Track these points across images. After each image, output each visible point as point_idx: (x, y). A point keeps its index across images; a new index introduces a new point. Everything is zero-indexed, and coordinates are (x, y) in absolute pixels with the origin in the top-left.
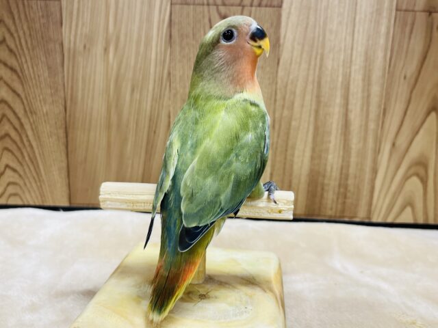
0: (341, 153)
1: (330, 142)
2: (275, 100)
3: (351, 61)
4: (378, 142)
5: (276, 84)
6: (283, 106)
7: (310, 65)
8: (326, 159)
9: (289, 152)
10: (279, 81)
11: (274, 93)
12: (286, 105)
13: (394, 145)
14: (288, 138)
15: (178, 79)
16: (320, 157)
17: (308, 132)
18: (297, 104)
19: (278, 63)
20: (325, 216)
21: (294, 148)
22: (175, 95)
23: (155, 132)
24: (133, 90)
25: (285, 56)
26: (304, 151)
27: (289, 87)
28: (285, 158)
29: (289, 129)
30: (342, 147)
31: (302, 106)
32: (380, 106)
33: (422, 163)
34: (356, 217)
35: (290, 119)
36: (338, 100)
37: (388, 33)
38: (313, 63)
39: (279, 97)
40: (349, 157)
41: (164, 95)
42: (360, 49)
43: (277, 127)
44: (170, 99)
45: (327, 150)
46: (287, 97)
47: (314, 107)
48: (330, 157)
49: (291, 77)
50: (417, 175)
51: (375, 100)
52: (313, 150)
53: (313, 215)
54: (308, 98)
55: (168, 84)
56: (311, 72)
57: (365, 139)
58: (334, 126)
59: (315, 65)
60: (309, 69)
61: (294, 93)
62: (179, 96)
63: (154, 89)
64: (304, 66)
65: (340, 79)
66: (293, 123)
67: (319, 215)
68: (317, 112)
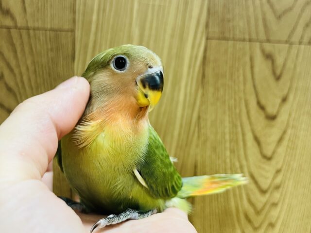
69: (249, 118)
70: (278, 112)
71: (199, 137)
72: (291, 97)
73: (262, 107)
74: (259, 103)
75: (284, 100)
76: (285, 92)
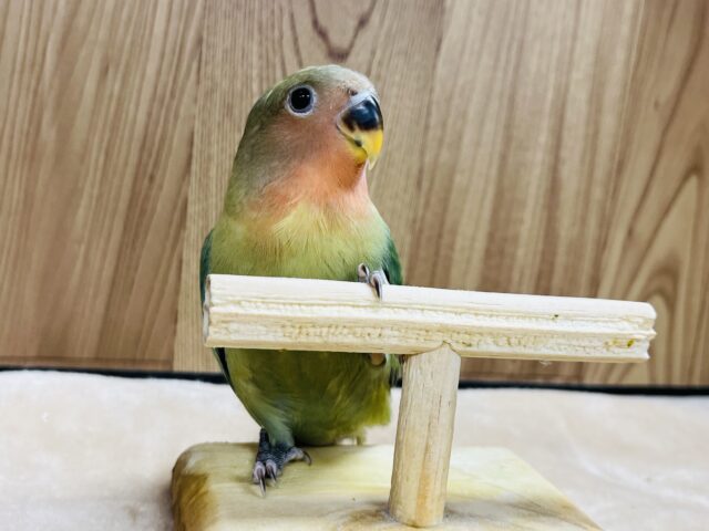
0: (540, 246)
1: (521, 221)
2: (427, 127)
3: (571, 63)
4: (606, 224)
5: (432, 91)
6: (441, 142)
7: (497, 59)
8: (513, 257)
9: (446, 240)
10: (438, 89)
11: (425, 110)
12: (447, 140)
13: (630, 233)
14: (445, 209)
15: (219, 56)
16: (502, 253)
17: (483, 199)
18: (467, 140)
19: (438, 49)
20: (501, 374)
21: (454, 232)
22: (210, 93)
23: (152, 178)
24: (104, 72)
25: (452, 35)
26: (473, 239)
27: (456, 101)
28: (437, 253)
29: (448, 190)
30: (542, 233)
31: (478, 144)
32: (612, 156)
33: (669, 271)
34: (556, 375)
35: (452, 171)
36: (544, 138)
37: (635, 16)
38: (503, 57)
39: (434, 120)
40: (554, 254)
41: (182, 92)
42: (587, 40)
43: (425, 185)
44: (196, 100)
45: (516, 239)
46: (450, 121)
47: (498, 148)
48: (521, 252)
49: (461, 81)
50: (661, 292)
51: (606, 143)
52: (491, 236)
53: (480, 373)
54: (489, 127)
55: (195, 66)
56: (500, 75)
57: (584, 220)
58: (532, 190)
59: (508, 62)
60: (495, 68)
61: (463, 115)
62: (217, 97)
63: (159, 73)
64: (486, 60)
65: (550, 95)
66: (458, 179)
67: (490, 373)
68: (504, 158)
69: (297, 52)
70: (352, 45)
71: (198, 82)
72: (375, 19)
73: (322, 34)
74: (315, 23)
75: (363, 22)
76: (366, 6)
